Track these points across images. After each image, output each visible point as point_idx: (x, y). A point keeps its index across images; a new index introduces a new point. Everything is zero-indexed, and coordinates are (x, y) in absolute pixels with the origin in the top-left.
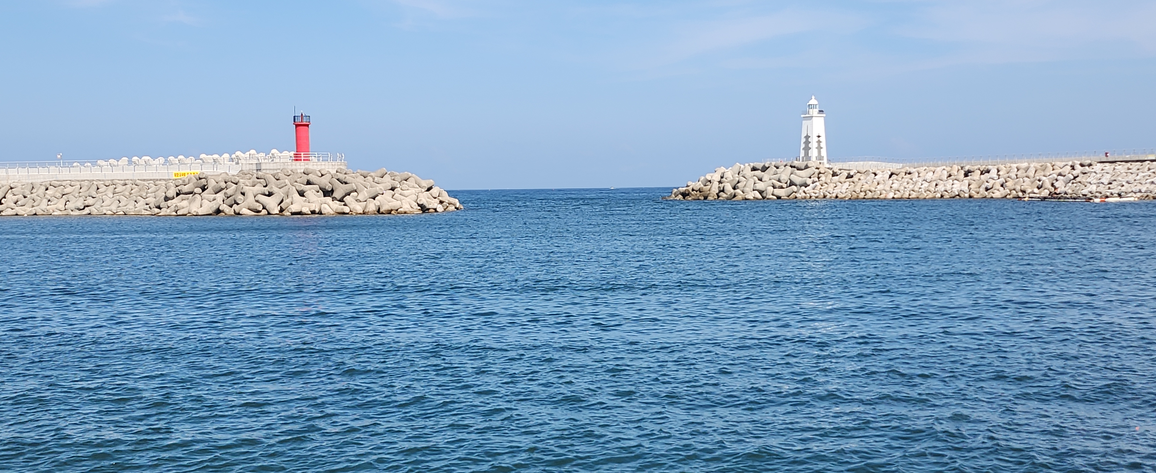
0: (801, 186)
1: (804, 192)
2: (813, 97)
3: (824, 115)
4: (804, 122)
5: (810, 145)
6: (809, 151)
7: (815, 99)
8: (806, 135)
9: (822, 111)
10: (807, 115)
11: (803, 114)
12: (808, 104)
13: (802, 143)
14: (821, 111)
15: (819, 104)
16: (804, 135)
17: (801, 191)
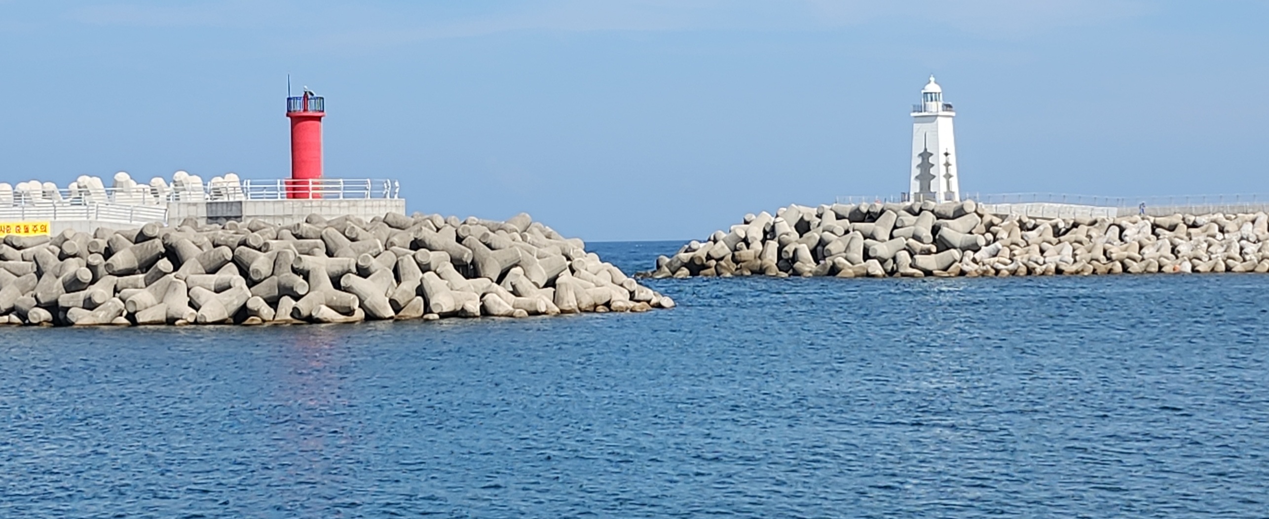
0: (964, 250)
1: (974, 260)
2: (932, 79)
3: (953, 114)
4: (916, 126)
5: (932, 171)
6: (932, 182)
7: (936, 82)
8: (922, 151)
9: (950, 106)
10: (923, 114)
11: (914, 111)
12: (923, 91)
13: (914, 166)
14: (948, 107)
15: (943, 92)
16: (918, 149)
17: (966, 259)
